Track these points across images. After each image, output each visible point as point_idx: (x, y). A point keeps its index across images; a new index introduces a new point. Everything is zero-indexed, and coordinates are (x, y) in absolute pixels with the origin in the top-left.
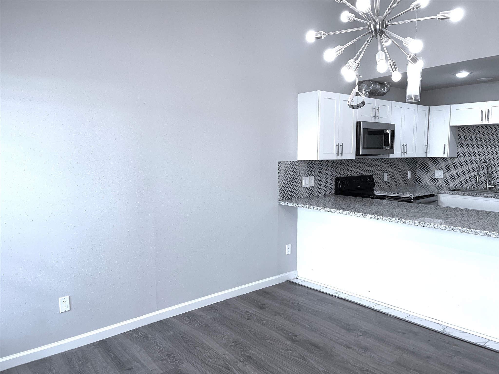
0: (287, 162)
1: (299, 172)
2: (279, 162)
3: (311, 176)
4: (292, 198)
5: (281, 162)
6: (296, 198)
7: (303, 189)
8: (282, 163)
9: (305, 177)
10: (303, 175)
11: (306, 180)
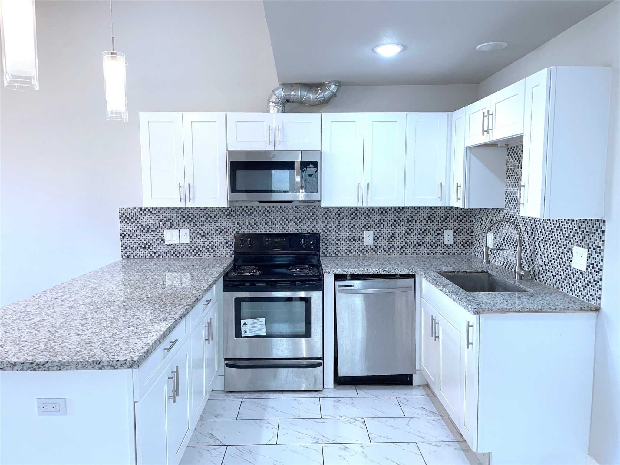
0: (135, 208)
1: (159, 223)
2: (119, 208)
3: (184, 228)
4: (147, 257)
5: (124, 208)
6: (155, 257)
7: (169, 245)
8: (125, 210)
9: (171, 230)
10: (167, 227)
11: (173, 234)
